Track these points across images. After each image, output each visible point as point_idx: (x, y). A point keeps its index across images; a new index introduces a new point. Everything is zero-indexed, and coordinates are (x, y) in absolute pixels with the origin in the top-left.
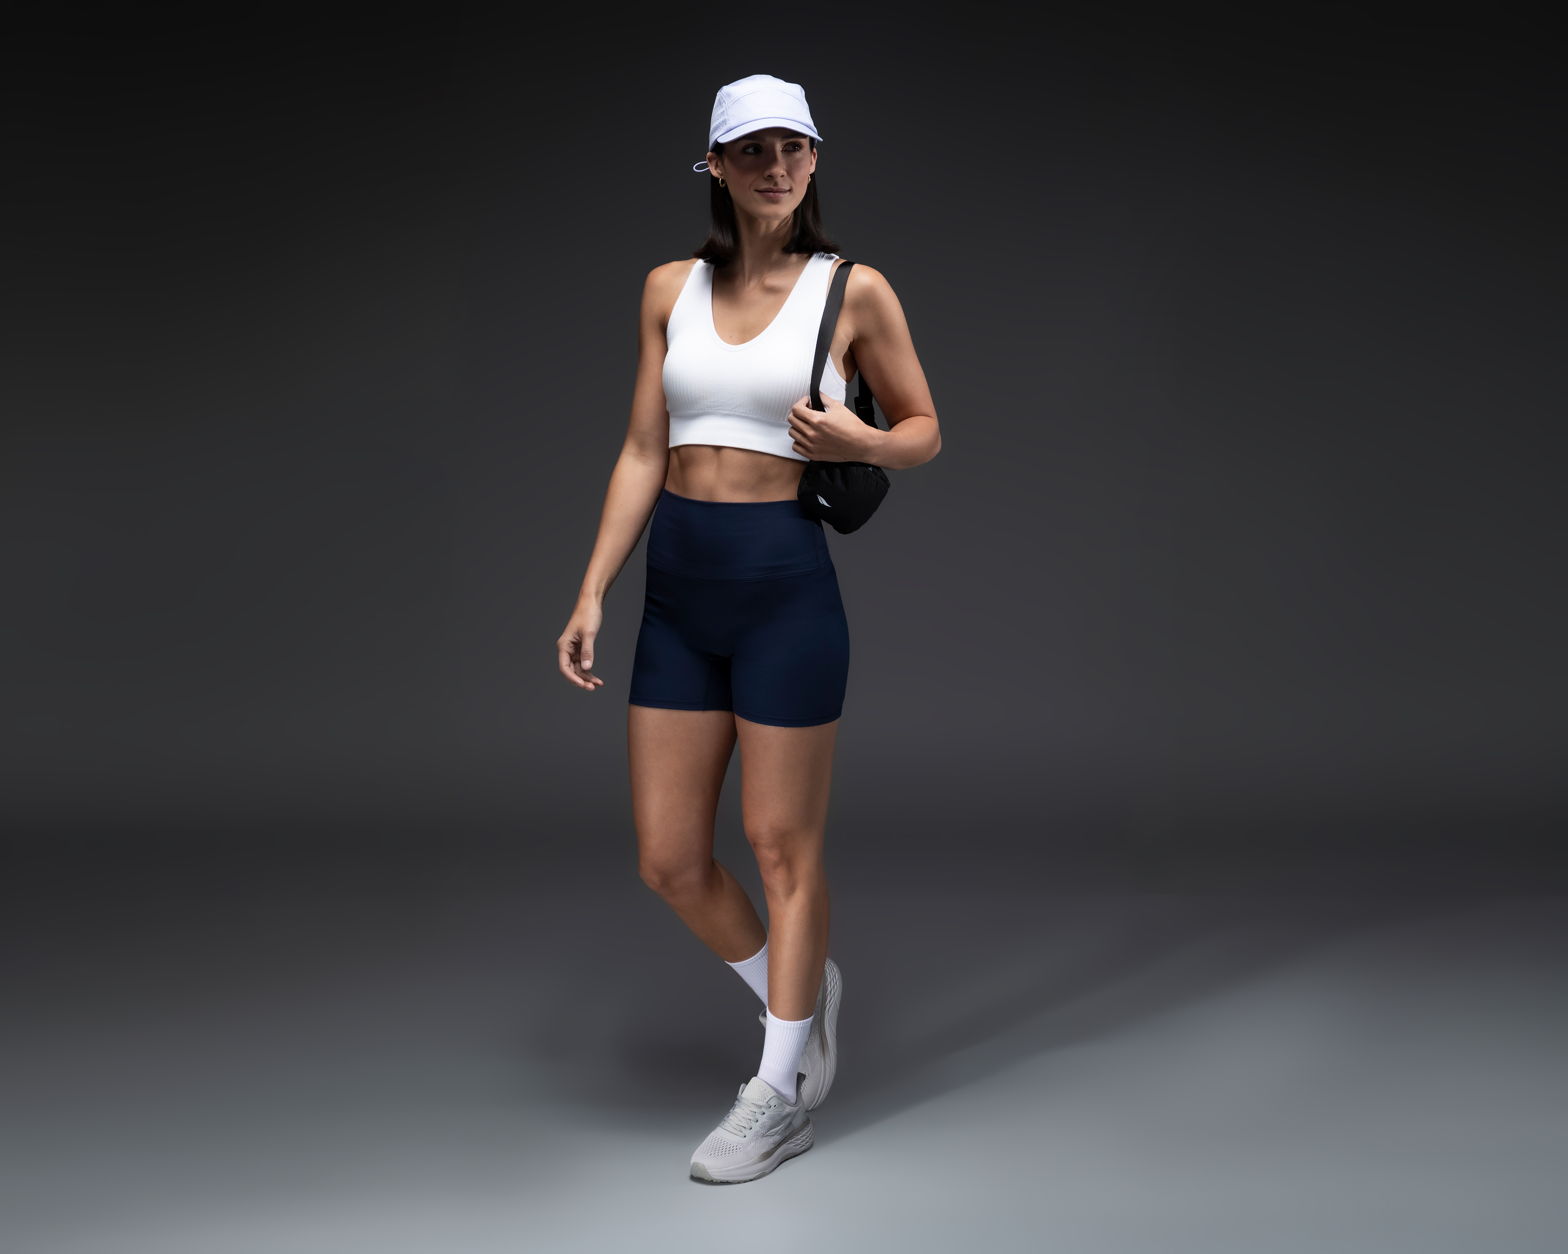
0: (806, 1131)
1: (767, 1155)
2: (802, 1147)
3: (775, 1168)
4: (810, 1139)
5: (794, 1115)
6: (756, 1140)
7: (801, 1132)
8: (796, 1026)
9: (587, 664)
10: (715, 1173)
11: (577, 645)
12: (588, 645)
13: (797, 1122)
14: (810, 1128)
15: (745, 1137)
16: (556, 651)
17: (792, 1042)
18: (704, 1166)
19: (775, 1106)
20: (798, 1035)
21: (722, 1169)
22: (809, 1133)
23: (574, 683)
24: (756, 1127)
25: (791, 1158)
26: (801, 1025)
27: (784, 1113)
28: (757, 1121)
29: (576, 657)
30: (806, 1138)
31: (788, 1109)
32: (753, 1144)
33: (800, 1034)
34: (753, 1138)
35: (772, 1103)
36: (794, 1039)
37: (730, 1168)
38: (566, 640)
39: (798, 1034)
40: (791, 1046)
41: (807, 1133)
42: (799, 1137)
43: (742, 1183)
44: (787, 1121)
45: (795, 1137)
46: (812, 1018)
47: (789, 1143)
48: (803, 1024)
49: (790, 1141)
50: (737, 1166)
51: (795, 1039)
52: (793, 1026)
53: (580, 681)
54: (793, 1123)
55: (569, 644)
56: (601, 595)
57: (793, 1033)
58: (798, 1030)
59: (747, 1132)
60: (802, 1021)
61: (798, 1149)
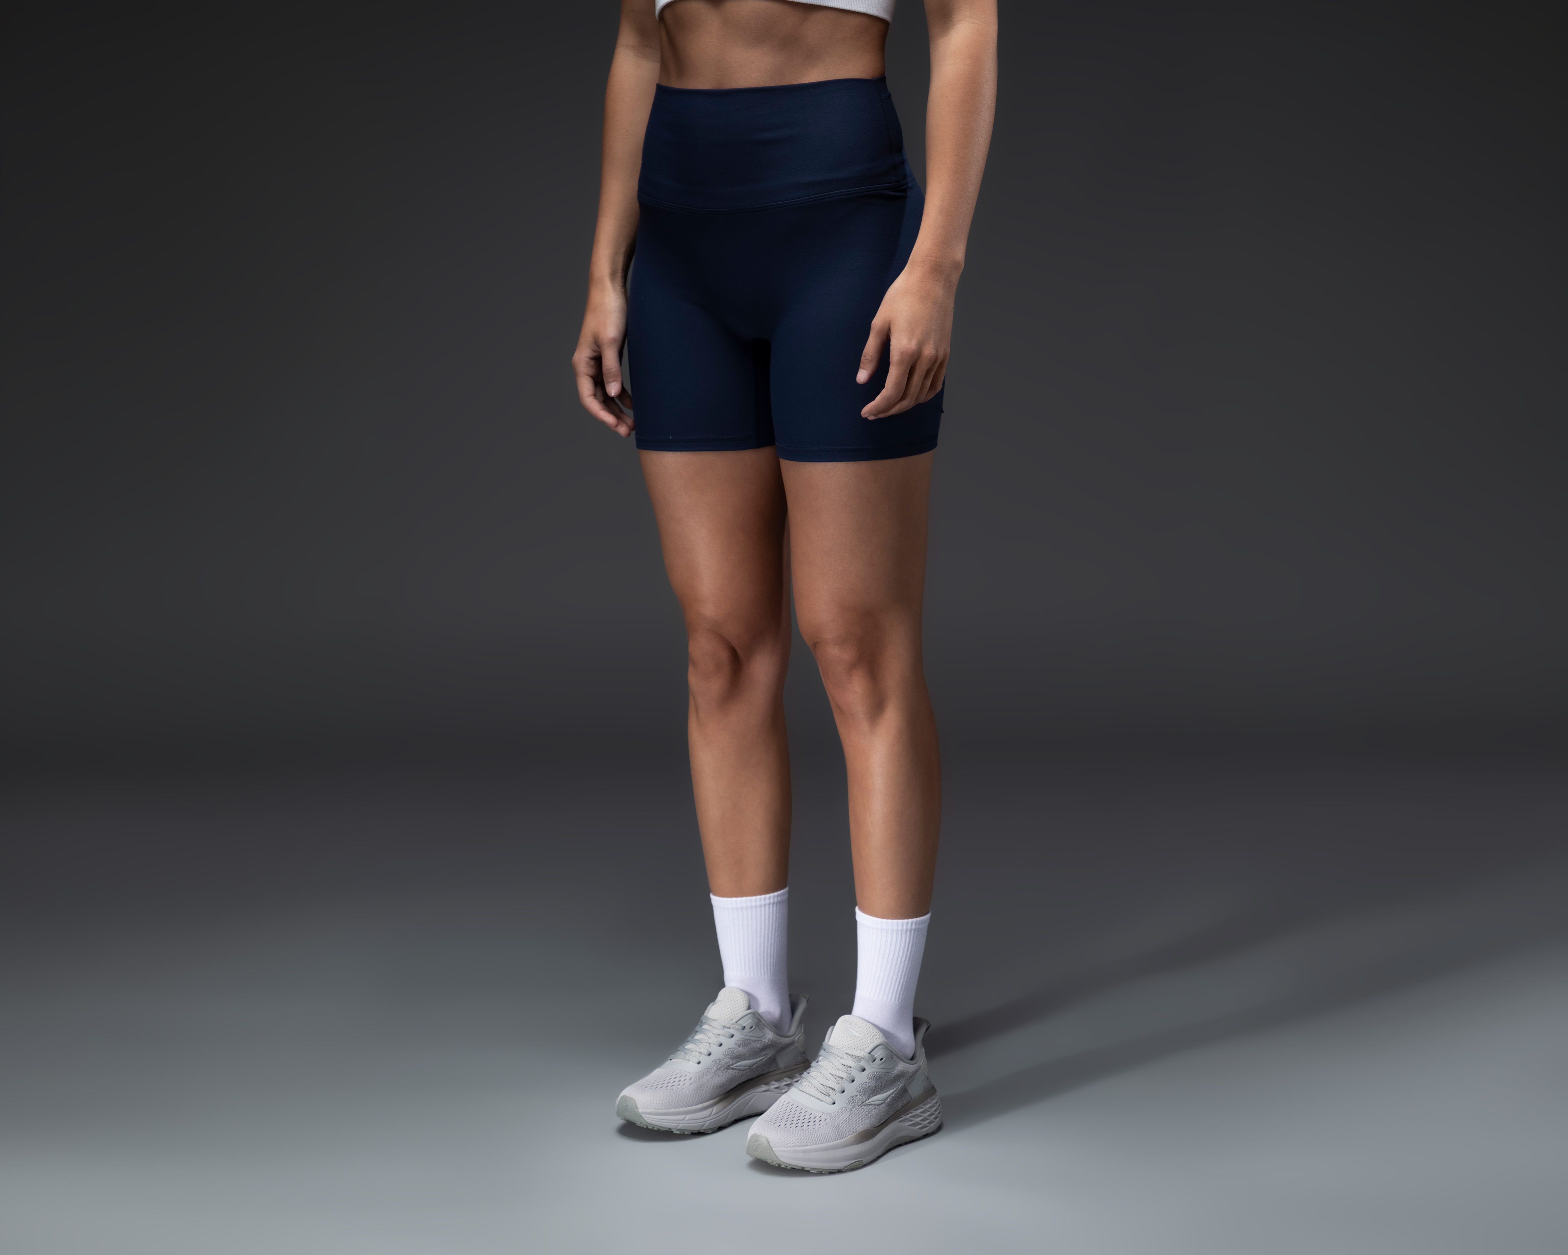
0: (929, 1105)
1: (867, 1135)
2: (923, 1128)
3: (879, 1157)
4: (935, 1118)
5: (911, 1077)
6: (851, 1110)
7: (921, 1105)
8: (905, 927)
9: (613, 389)
10: (785, 1155)
11: (598, 360)
12: (610, 359)
13: (916, 1090)
14: (935, 1101)
15: (834, 1103)
16: (572, 375)
17: (901, 954)
18: (768, 1140)
19: (881, 1059)
20: (909, 943)
21: (795, 1148)
22: (934, 1109)
23: (602, 424)
24: (852, 1088)
25: (906, 1143)
26: (913, 926)
27: (895, 1072)
28: (853, 1081)
29: (599, 381)
30: (930, 1115)
31: (901, 1066)
32: (845, 1115)
33: (913, 941)
34: (846, 1105)
35: (878, 1054)
36: (904, 948)
37: (808, 1148)
38: (582, 357)
39: (909, 941)
40: (901, 961)
41: (931, 1108)
42: (918, 1112)
43: (825, 1174)
44: (900, 1085)
45: (912, 1111)
46: (928, 916)
47: (903, 1121)
48: (916, 924)
49: (904, 1117)
50: (819, 1146)
51: (906, 949)
52: (900, 927)
53: (608, 418)
54: (909, 1091)
55: (588, 363)
56: (619, 274)
57: (901, 939)
58: (908, 933)
59: (838, 1097)
60: (915, 920)
61: (917, 1131)
